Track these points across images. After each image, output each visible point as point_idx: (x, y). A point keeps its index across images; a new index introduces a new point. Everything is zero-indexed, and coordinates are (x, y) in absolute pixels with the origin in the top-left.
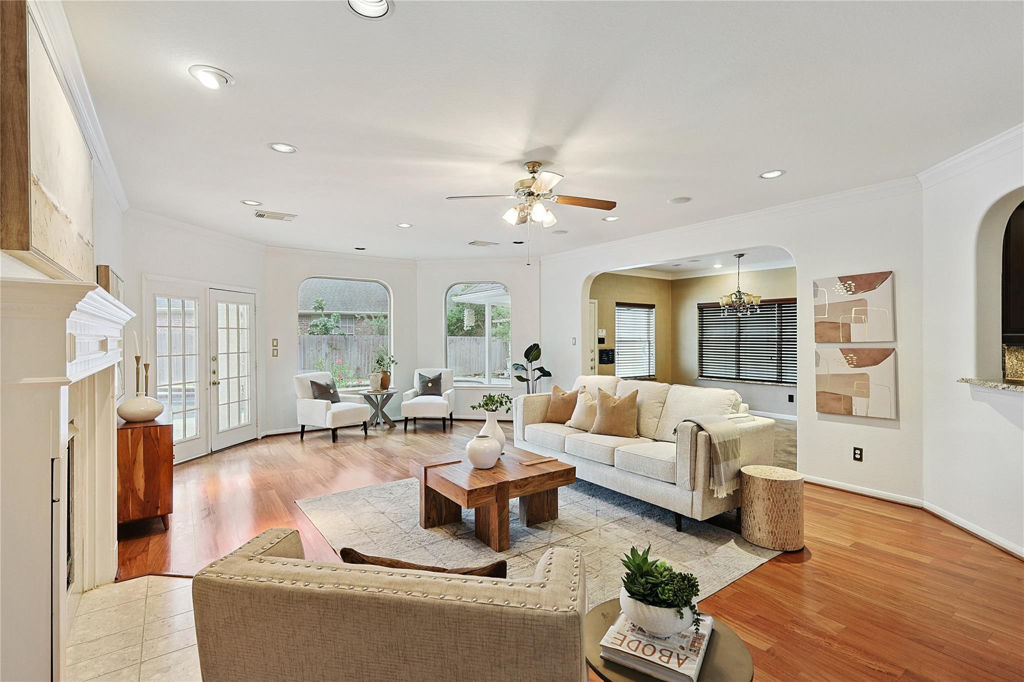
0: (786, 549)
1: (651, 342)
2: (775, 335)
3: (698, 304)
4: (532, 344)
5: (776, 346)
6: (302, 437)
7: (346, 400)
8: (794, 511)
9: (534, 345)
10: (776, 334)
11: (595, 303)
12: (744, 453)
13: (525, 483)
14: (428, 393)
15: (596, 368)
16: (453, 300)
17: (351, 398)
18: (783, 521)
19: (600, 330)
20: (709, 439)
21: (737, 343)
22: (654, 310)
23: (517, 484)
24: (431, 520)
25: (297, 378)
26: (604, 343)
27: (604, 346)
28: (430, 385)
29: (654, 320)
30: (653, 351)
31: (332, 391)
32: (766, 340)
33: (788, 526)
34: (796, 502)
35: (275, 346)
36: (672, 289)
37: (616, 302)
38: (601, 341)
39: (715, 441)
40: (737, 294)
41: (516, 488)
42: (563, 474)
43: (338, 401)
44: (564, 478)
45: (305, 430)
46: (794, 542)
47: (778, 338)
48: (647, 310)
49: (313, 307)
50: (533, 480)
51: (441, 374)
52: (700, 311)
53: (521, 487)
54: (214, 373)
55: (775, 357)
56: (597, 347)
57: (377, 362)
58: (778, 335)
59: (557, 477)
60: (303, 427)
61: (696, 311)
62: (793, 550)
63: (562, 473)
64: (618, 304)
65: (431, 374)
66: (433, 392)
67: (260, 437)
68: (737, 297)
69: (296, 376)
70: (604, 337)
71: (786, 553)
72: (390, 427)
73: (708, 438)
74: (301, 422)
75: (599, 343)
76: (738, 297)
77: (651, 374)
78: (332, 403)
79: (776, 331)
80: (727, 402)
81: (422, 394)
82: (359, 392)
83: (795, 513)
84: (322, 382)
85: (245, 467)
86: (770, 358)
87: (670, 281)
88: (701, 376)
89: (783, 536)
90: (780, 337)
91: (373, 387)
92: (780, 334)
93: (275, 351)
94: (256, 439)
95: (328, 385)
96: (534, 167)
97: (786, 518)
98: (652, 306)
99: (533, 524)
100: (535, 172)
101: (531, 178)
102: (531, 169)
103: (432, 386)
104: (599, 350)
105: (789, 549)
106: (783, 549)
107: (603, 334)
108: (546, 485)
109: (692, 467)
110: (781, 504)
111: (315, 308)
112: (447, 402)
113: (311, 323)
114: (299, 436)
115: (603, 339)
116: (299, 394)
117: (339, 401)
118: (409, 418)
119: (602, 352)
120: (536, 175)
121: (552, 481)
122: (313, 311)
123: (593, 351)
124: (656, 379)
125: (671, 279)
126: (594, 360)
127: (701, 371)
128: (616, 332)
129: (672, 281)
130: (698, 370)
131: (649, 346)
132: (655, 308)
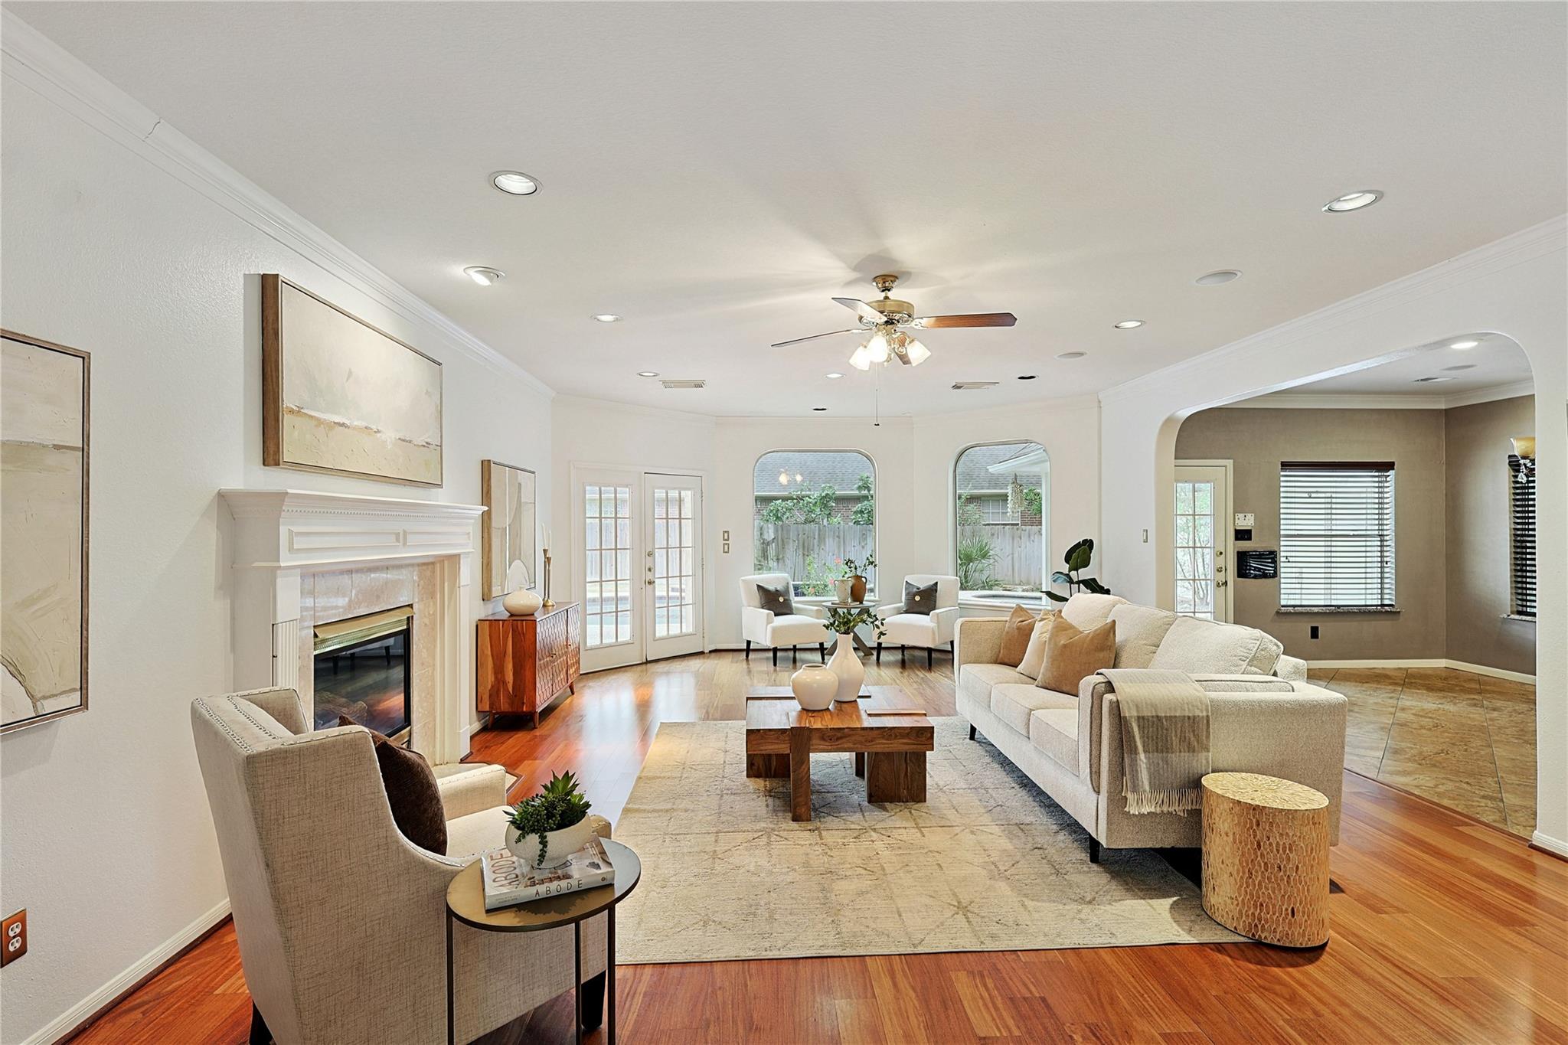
0: (1260, 936)
1: (1387, 537)
3: (1510, 456)
4: (1081, 540)
6: (747, 656)
7: (800, 612)
8: (1279, 867)
9: (1085, 541)
11: (1226, 466)
12: (1222, 745)
13: (839, 735)
14: (915, 610)
15: (1230, 584)
16: (990, 470)
17: (805, 610)
18: (1254, 881)
19: (1241, 516)
20: (1116, 707)
22: (1391, 473)
23: (824, 734)
24: (755, 768)
25: (743, 580)
26: (1250, 539)
27: (1245, 545)
28: (917, 598)
29: (1393, 493)
30: (1390, 556)
31: (781, 599)
33: (1263, 893)
34: (1284, 851)
35: (726, 540)
36: (1448, 426)
37: (1282, 462)
38: (1242, 535)
39: (1126, 712)
41: (823, 739)
42: (908, 734)
43: (789, 612)
44: (910, 739)
45: (751, 648)
46: (1281, 929)
48: (1377, 474)
49: (856, 486)
50: (851, 733)
51: (937, 583)
53: (831, 740)
54: (650, 570)
56: (1232, 547)
57: (847, 564)
59: (896, 736)
60: (749, 643)
61: (1506, 471)
62: (1275, 942)
63: (907, 731)
64: (1286, 465)
65: (922, 582)
66: (922, 609)
67: (707, 651)
69: (743, 578)
70: (1250, 528)
71: (1259, 944)
72: (865, 655)
73: (1114, 705)
74: (746, 637)
75: (1237, 538)
77: (1386, 602)
78: (775, 615)
80: (1241, 652)
81: (907, 612)
82: (824, 604)
83: (1282, 873)
84: (771, 588)
85: (689, 682)
87: (1440, 411)
89: (1252, 910)
91: (839, 597)
93: (726, 546)
94: (702, 653)
95: (777, 591)
96: (884, 283)
97: (1259, 878)
98: (1390, 466)
99: (879, 800)
100: (889, 290)
101: (882, 299)
102: (880, 286)
103: (924, 600)
104: (1238, 552)
105: (1265, 938)
106: (1253, 935)
107: (1246, 522)
108: (876, 744)
109: (1094, 752)
110: (1249, 849)
111: (859, 488)
112: (933, 625)
113: (855, 509)
114: (745, 653)
115: (1249, 532)
116: (745, 602)
117: (791, 613)
118: (883, 646)
119: (1242, 558)
120: (890, 294)
121: (887, 739)
122: (857, 492)
123: (1224, 553)
124: (1399, 612)
125: (1444, 408)
126: (1224, 568)
127: (1520, 603)
128: (1283, 519)
129: (1447, 412)
130: (1511, 600)
131: (1381, 546)
132: (1395, 467)
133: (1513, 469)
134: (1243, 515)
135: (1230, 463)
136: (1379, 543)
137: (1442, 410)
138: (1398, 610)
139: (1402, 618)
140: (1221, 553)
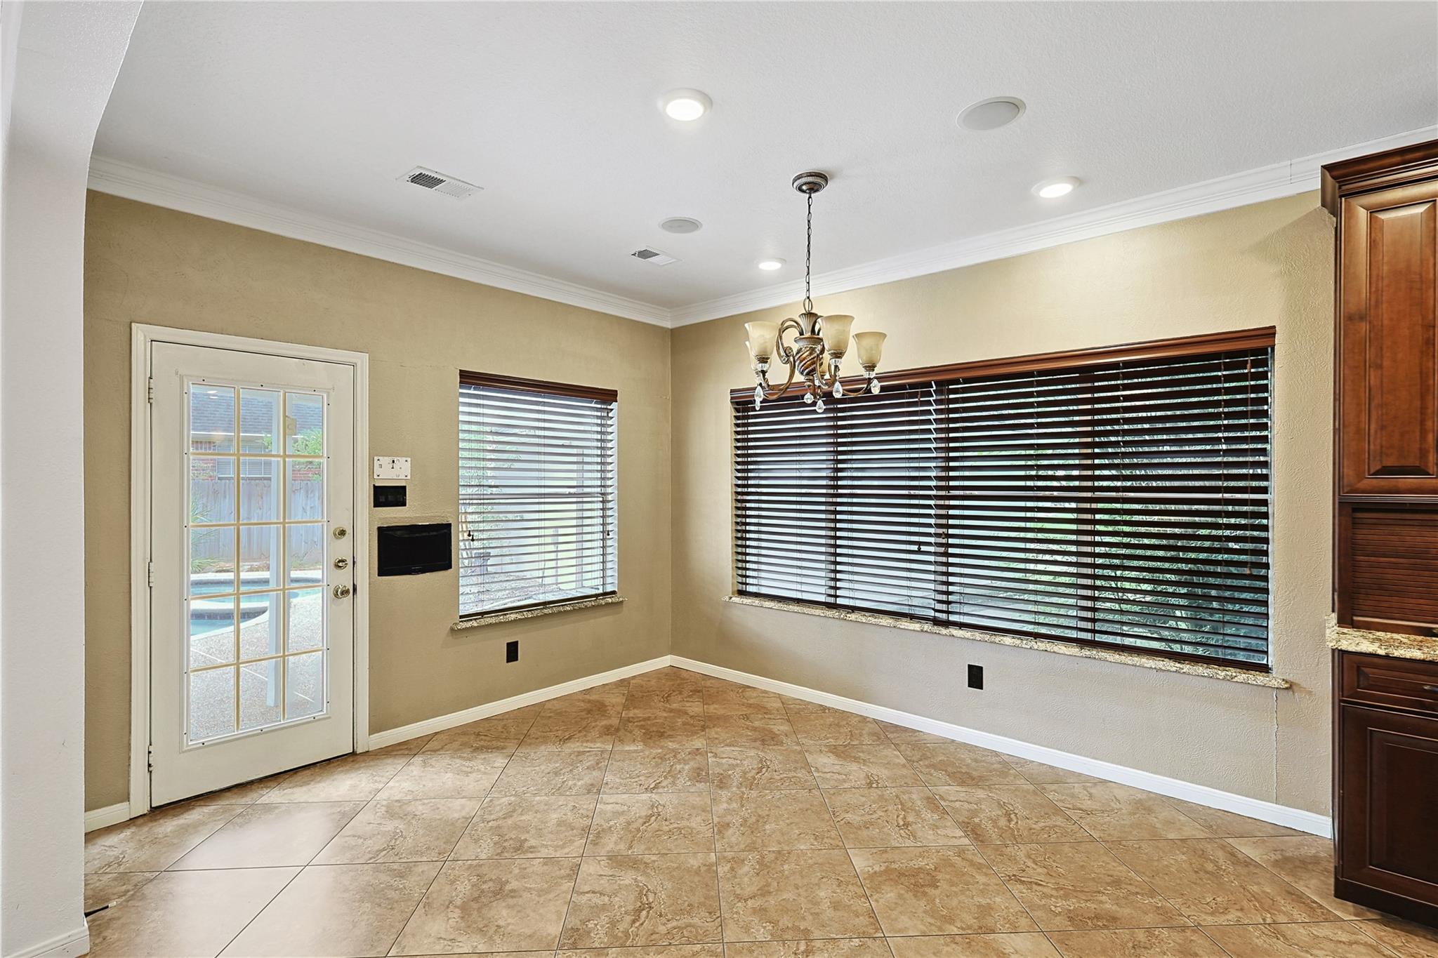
1: (610, 497)
2: (929, 478)
3: (732, 391)
5: (932, 512)
10: (933, 474)
11: (353, 363)
15: (364, 589)
19: (386, 461)
21: (831, 500)
22: (614, 406)
27: (394, 516)
29: (616, 434)
30: (613, 524)
32: (906, 492)
36: (674, 352)
38: (388, 496)
40: (804, 324)
47: (938, 488)
48: (597, 406)
52: (737, 410)
55: (929, 544)
56: (366, 521)
58: (938, 478)
61: (727, 413)
68: (801, 334)
70: (400, 484)
75: (377, 504)
76: (808, 335)
77: (609, 589)
79: (933, 464)
86: (915, 548)
87: (666, 330)
88: (742, 593)
90: (943, 483)
92: (943, 474)
98: (610, 397)
104: (380, 529)
107: (393, 472)
115: (399, 491)
123: (349, 531)
124: (622, 602)
125: (670, 327)
126: (350, 562)
127: (740, 579)
128: (464, 468)
129: (674, 332)
130: (733, 576)
131: (603, 509)
132: (618, 398)
133: (735, 408)
134: (389, 459)
135: (363, 360)
136: (600, 505)
137: (668, 329)
138: (621, 599)
139: (625, 607)
140: (343, 533)
